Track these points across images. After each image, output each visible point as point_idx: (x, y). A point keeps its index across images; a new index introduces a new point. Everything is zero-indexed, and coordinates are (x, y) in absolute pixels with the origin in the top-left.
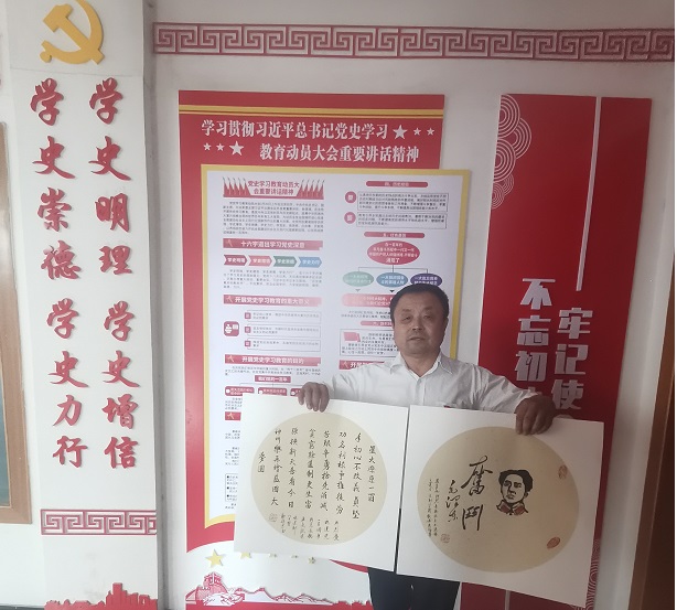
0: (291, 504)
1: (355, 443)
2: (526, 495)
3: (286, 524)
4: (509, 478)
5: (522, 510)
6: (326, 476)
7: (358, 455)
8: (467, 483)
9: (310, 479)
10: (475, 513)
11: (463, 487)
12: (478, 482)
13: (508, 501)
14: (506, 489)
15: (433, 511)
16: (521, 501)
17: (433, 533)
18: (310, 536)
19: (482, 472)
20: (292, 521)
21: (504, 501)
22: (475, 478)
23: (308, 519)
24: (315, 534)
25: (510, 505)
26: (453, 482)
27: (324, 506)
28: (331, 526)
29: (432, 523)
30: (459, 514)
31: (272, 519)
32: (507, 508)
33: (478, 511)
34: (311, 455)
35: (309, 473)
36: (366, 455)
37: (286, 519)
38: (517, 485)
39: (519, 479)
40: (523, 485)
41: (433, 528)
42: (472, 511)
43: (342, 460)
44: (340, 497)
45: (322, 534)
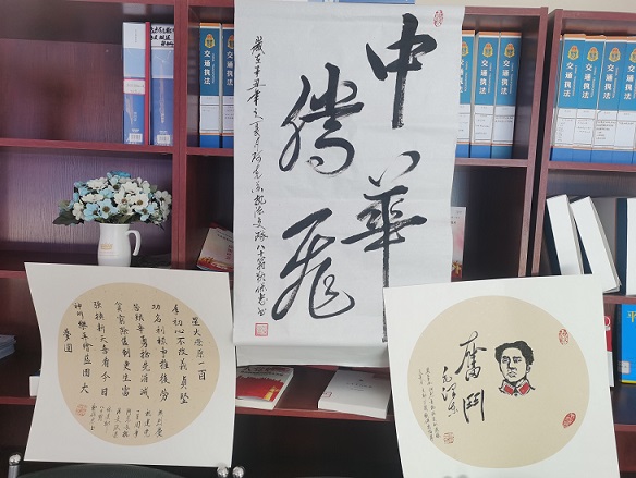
0: (105, 392)
1: (173, 316)
2: (528, 369)
3: (97, 418)
4: (506, 352)
5: (527, 388)
6: (145, 354)
7: (179, 328)
8: (461, 368)
9: (127, 359)
10: (476, 400)
11: (457, 372)
12: (473, 363)
13: (511, 380)
14: (504, 366)
15: (429, 408)
16: (525, 378)
17: (434, 435)
18: (125, 434)
19: (475, 352)
20: (105, 413)
21: (506, 380)
22: (469, 360)
23: (124, 411)
24: (131, 432)
25: (513, 384)
26: (446, 369)
27: (144, 392)
28: (154, 418)
29: (431, 423)
30: (459, 405)
31: (80, 411)
32: (511, 388)
33: (479, 397)
34: (124, 331)
35: (125, 352)
36: (189, 327)
37: (97, 411)
38: (516, 360)
39: (517, 352)
40: (523, 359)
41: (433, 429)
42: (472, 399)
43: (161, 335)
44: (164, 379)
45: (141, 431)
